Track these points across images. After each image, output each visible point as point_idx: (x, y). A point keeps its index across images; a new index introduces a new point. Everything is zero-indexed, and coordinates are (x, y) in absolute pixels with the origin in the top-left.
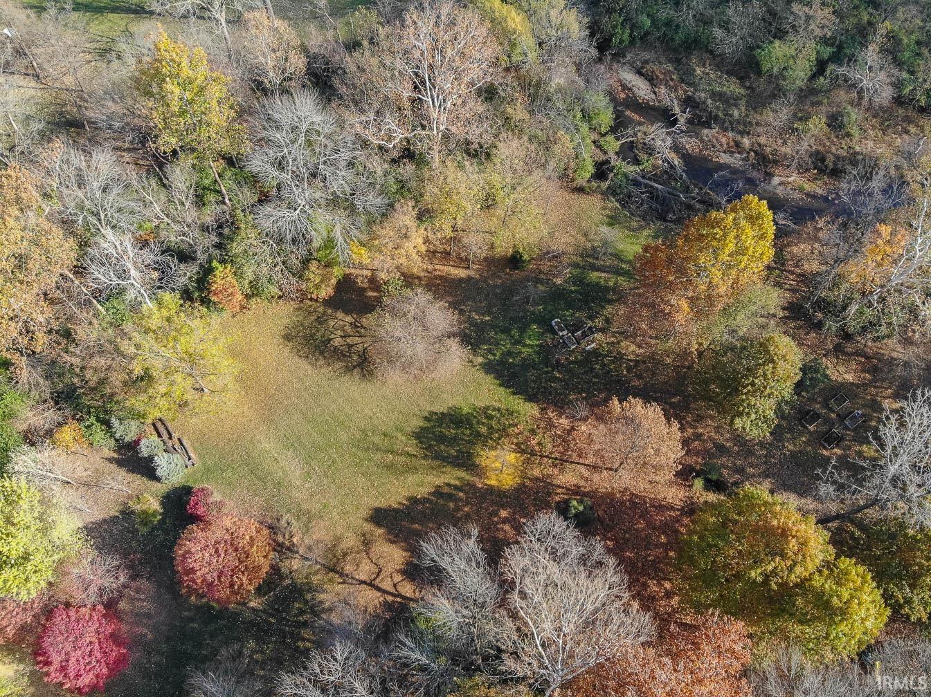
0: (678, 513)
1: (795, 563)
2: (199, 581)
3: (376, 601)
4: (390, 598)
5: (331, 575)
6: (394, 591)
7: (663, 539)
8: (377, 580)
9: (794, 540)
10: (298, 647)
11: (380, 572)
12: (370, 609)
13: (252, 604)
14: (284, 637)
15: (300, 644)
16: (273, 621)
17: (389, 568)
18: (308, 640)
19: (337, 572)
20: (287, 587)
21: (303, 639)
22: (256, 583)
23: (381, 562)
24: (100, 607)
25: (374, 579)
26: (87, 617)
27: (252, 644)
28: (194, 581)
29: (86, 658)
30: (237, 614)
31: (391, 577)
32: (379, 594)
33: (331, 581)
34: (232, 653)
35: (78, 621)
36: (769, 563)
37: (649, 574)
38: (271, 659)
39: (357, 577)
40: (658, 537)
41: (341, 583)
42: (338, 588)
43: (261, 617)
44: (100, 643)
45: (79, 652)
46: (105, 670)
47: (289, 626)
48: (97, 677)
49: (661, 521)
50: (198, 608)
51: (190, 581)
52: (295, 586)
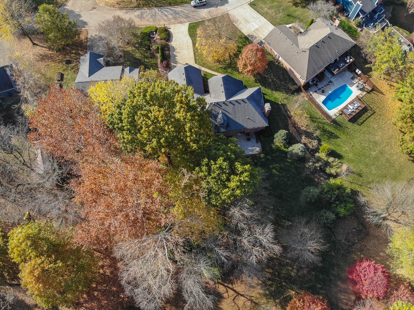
0: (84, 305)
1: (39, 265)
2: (319, 304)
3: (236, 286)
4: (230, 286)
5: (257, 301)
6: (228, 289)
7: (96, 293)
8: (235, 295)
9: (35, 275)
10: (272, 270)
11: (234, 299)
12: (239, 282)
13: (294, 292)
14: (279, 275)
15: (271, 271)
16: (284, 283)
17: (230, 300)
18: (267, 272)
19: (254, 302)
20: (278, 298)
21: (270, 273)
22: (292, 302)
23: (233, 304)
24: (364, 297)
25: (237, 296)
26: (369, 292)
27: (293, 274)
28: (321, 305)
29: (367, 274)
30: (300, 288)
31: (229, 296)
32: (235, 288)
33: (257, 298)
34: (301, 271)
35: (373, 290)
36: (51, 267)
37: (108, 277)
38: (284, 266)
39: (245, 298)
40: (98, 295)
41: (252, 297)
42: (253, 294)
43: (289, 286)
44: (361, 280)
45: (370, 276)
46: (357, 268)
47: (276, 280)
48: (360, 266)
49: (94, 303)
50: (318, 294)
51: (323, 305)
52: (274, 298)
